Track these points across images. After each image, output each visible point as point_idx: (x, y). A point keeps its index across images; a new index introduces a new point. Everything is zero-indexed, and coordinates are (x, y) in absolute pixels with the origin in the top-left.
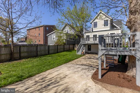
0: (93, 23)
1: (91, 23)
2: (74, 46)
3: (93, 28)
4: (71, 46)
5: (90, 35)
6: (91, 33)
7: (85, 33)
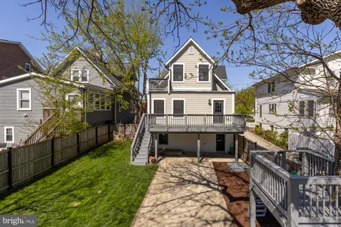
0: (172, 68)
1: (167, 67)
2: (111, 127)
3: (172, 81)
4: (103, 131)
5: (164, 99)
6: (167, 95)
7: (150, 93)
